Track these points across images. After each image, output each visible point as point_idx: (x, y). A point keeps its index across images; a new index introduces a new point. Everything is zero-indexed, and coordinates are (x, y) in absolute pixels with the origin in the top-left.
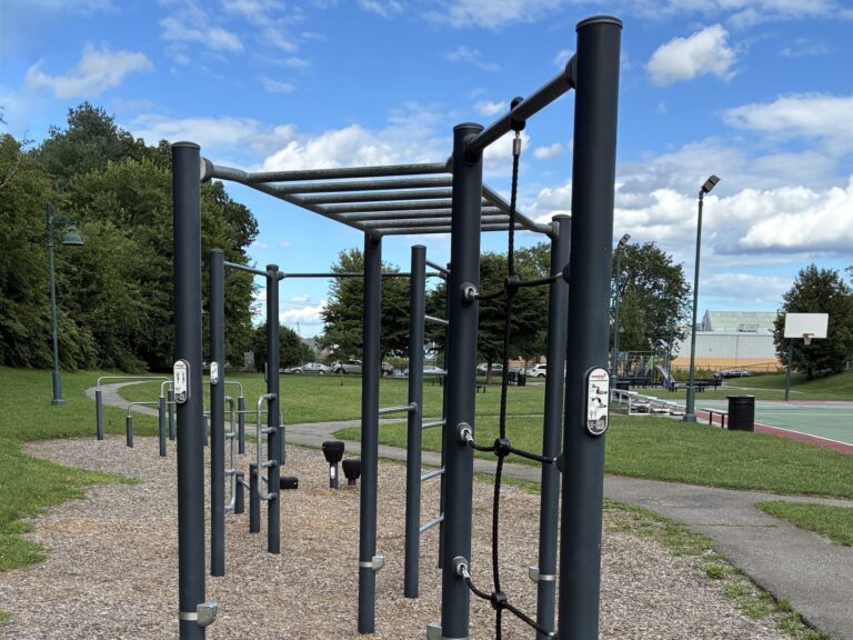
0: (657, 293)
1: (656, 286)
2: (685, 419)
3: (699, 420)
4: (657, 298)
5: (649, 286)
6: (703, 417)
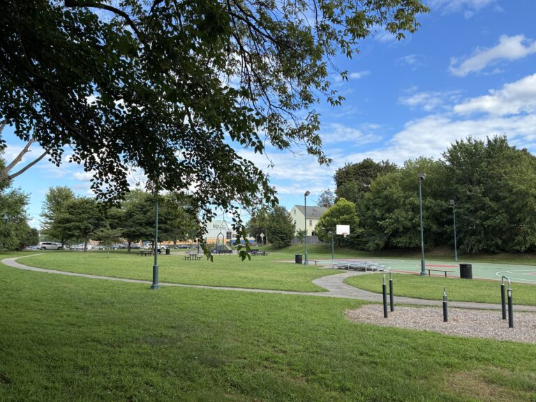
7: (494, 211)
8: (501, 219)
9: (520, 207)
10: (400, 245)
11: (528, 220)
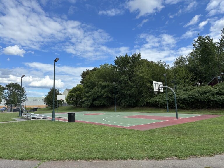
0: (18, 93)
1: (18, 91)
2: (52, 120)
3: (56, 120)
4: (18, 94)
5: (16, 91)
6: (57, 119)
7: (132, 87)
8: (133, 91)
9: (141, 84)
10: (97, 105)
11: (144, 90)
